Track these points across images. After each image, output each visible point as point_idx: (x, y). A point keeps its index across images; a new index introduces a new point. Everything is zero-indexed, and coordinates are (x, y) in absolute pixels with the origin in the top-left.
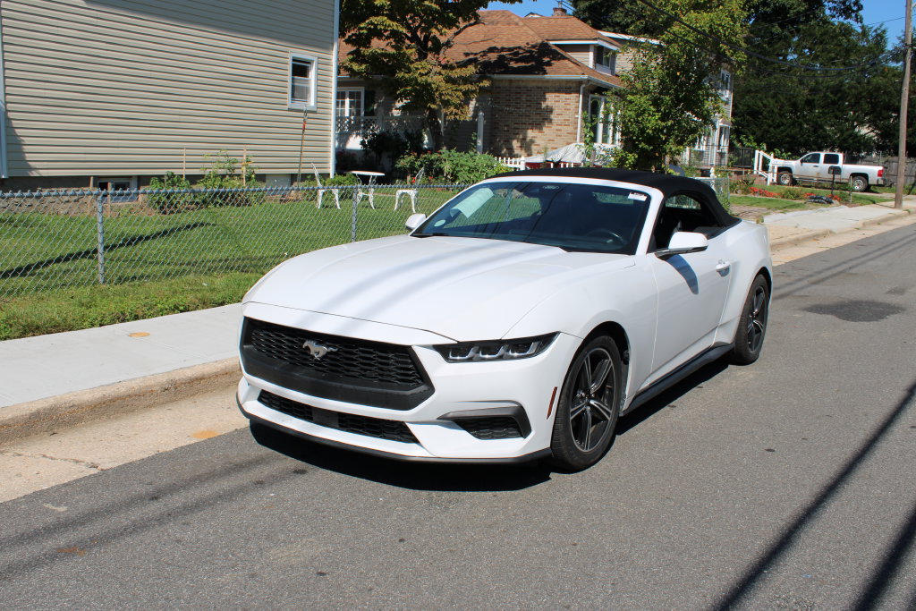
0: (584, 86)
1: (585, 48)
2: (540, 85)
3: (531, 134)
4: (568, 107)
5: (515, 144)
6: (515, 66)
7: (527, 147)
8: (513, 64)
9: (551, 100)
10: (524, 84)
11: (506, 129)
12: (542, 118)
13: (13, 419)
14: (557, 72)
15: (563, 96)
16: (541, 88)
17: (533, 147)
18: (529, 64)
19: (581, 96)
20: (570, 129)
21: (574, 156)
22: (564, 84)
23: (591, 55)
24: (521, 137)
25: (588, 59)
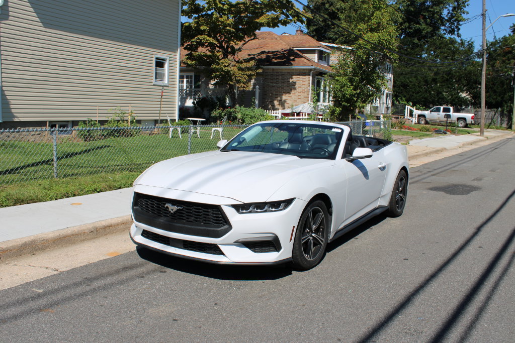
0: (313, 72)
1: (313, 52)
2: (289, 71)
3: (284, 97)
4: (304, 83)
5: (276, 103)
6: (276, 61)
7: (282, 104)
8: (274, 60)
9: (295, 79)
10: (280, 71)
11: (271, 95)
12: (291, 87)
13: (12, 247)
14: (298, 64)
15: (301, 77)
16: (289, 73)
17: (286, 105)
18: (283, 60)
19: (311, 77)
20: (306, 95)
21: (308, 109)
22: (302, 71)
23: (316, 55)
24: (279, 98)
25: (315, 57)
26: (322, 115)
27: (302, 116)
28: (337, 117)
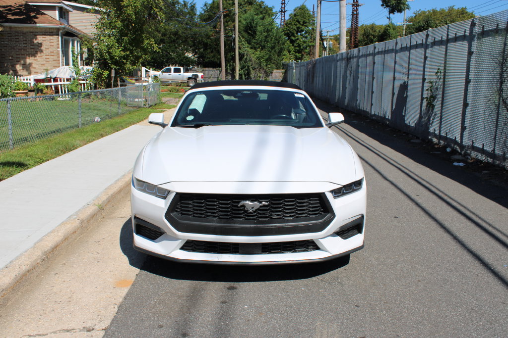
0: (61, 31)
1: (52, 8)
2: (32, 30)
3: (29, 60)
4: (52, 44)
5: (19, 67)
6: (13, 18)
7: (27, 68)
8: (10, 16)
9: (40, 39)
10: (20, 29)
11: (10, 58)
12: (36, 50)
14: (41, 23)
15: (48, 37)
16: (32, 32)
17: (32, 69)
18: (22, 17)
19: (60, 37)
20: (55, 58)
21: (65, 74)
22: (48, 30)
23: (57, 12)
24: (22, 62)
25: (56, 14)
26: (84, 80)
27: (61, 81)
28: (105, 82)
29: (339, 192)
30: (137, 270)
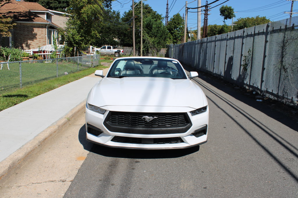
0: (48, 26)
1: (43, 13)
2: (32, 25)
3: (29, 42)
4: (42, 33)
5: (24, 45)
6: (22, 18)
7: (28, 46)
8: (20, 18)
9: (36, 30)
10: (25, 25)
11: (20, 40)
12: (33, 37)
14: (37, 21)
15: (40, 29)
16: (32, 26)
17: (31, 46)
18: (27, 18)
19: (47, 29)
20: (44, 40)
21: (49, 49)
22: (41, 25)
23: (45, 16)
24: (26, 43)
25: (45, 17)
26: (59, 52)
27: (47, 52)
28: (70, 53)
29: (194, 113)
30: (88, 152)
